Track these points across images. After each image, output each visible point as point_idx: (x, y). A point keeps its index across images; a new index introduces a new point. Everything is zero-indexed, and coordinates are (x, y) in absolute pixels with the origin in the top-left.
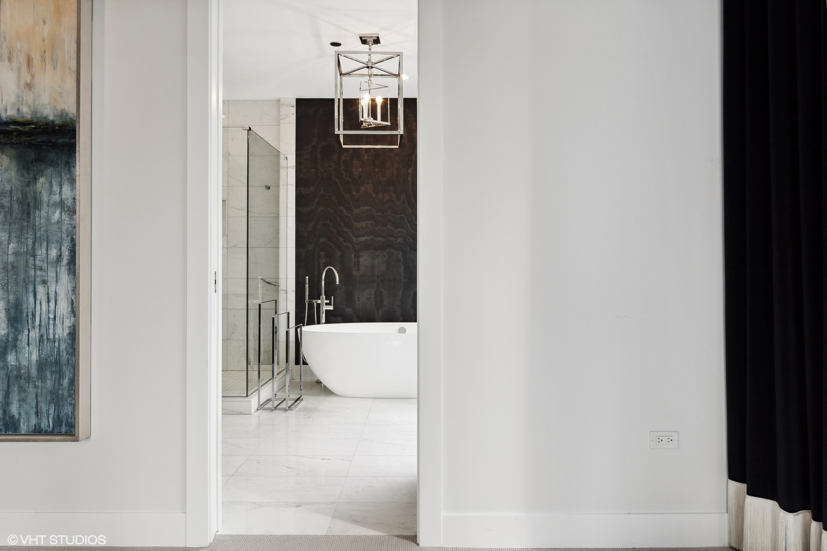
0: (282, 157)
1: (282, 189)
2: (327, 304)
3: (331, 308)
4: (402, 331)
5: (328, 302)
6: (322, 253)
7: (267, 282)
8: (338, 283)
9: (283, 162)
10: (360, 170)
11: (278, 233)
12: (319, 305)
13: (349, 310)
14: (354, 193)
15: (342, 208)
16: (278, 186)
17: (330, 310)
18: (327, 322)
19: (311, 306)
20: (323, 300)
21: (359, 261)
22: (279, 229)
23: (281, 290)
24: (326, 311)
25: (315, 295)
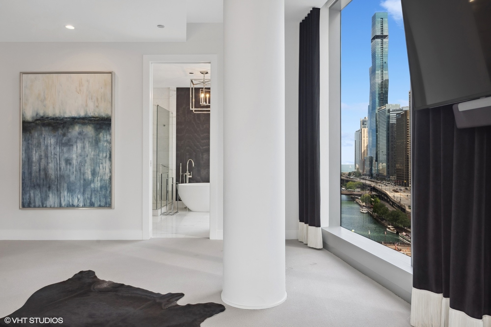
0: (170, 113)
1: (170, 126)
2: (189, 175)
3: (191, 177)
5: (190, 174)
6: (187, 154)
7: (164, 166)
8: (193, 166)
9: (171, 115)
10: (204, 118)
11: (169, 145)
12: (186, 175)
13: (199, 178)
14: (201, 128)
15: (196, 134)
16: (169, 125)
17: (191, 178)
18: (189, 182)
19: (182, 176)
20: (188, 173)
21: (203, 157)
22: (169, 143)
23: (170, 169)
24: (189, 178)
25: (184, 171)
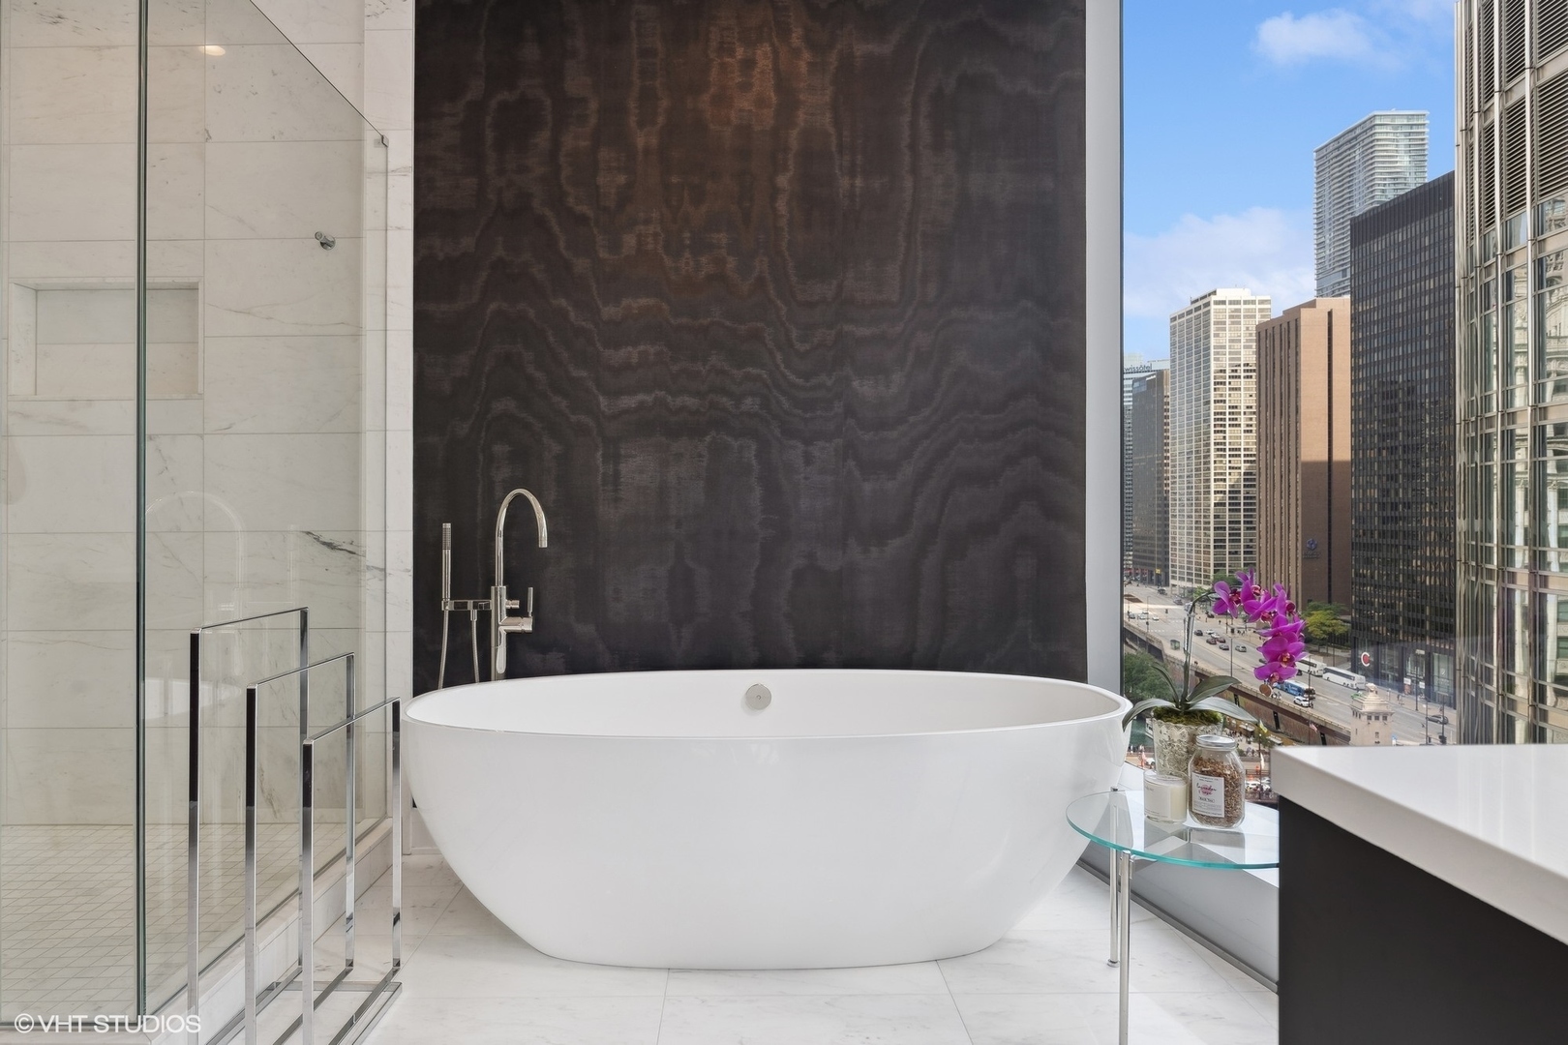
0: (370, 137)
1: (371, 242)
2: (511, 613)
3: (526, 625)
4: (758, 699)
5: (515, 604)
6: (500, 449)
7: (324, 543)
8: (544, 543)
9: (372, 156)
10: (622, 179)
11: (358, 388)
12: (485, 617)
13: (585, 630)
14: (603, 254)
15: (563, 302)
16: (357, 237)
17: (523, 634)
18: (516, 670)
19: (459, 618)
20: (501, 600)
21: (617, 475)
22: (359, 375)
23: (368, 567)
24: (511, 635)
25: (473, 581)
